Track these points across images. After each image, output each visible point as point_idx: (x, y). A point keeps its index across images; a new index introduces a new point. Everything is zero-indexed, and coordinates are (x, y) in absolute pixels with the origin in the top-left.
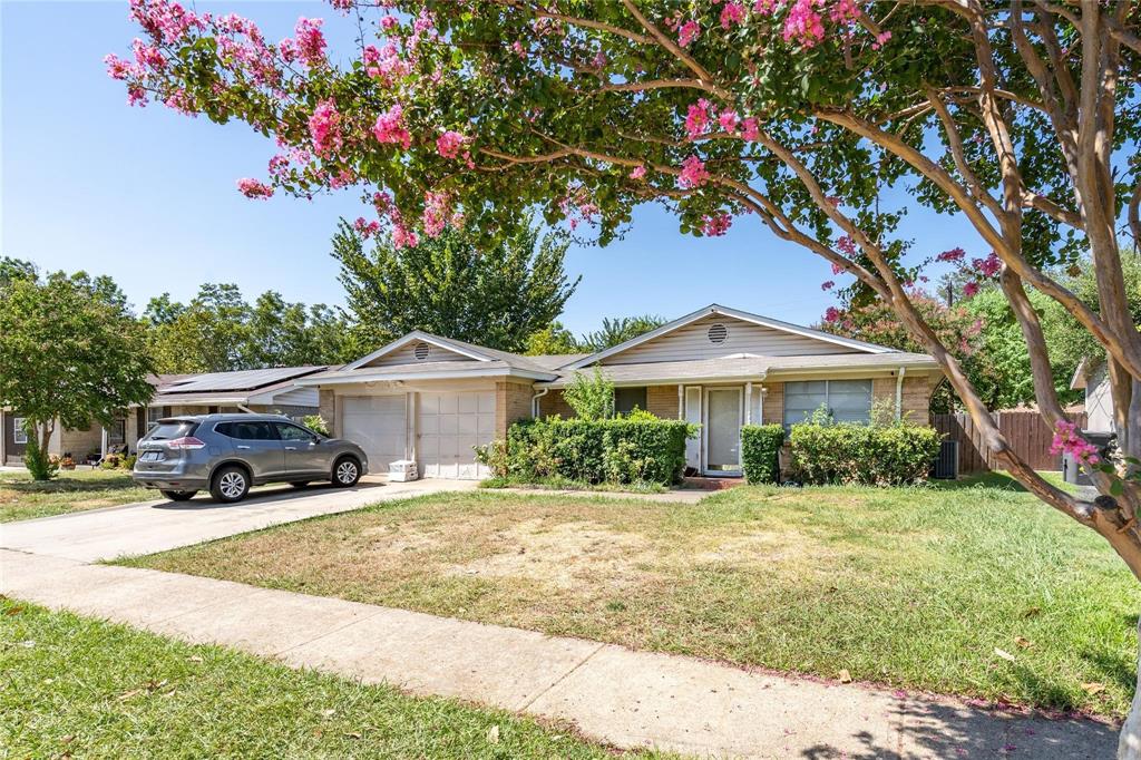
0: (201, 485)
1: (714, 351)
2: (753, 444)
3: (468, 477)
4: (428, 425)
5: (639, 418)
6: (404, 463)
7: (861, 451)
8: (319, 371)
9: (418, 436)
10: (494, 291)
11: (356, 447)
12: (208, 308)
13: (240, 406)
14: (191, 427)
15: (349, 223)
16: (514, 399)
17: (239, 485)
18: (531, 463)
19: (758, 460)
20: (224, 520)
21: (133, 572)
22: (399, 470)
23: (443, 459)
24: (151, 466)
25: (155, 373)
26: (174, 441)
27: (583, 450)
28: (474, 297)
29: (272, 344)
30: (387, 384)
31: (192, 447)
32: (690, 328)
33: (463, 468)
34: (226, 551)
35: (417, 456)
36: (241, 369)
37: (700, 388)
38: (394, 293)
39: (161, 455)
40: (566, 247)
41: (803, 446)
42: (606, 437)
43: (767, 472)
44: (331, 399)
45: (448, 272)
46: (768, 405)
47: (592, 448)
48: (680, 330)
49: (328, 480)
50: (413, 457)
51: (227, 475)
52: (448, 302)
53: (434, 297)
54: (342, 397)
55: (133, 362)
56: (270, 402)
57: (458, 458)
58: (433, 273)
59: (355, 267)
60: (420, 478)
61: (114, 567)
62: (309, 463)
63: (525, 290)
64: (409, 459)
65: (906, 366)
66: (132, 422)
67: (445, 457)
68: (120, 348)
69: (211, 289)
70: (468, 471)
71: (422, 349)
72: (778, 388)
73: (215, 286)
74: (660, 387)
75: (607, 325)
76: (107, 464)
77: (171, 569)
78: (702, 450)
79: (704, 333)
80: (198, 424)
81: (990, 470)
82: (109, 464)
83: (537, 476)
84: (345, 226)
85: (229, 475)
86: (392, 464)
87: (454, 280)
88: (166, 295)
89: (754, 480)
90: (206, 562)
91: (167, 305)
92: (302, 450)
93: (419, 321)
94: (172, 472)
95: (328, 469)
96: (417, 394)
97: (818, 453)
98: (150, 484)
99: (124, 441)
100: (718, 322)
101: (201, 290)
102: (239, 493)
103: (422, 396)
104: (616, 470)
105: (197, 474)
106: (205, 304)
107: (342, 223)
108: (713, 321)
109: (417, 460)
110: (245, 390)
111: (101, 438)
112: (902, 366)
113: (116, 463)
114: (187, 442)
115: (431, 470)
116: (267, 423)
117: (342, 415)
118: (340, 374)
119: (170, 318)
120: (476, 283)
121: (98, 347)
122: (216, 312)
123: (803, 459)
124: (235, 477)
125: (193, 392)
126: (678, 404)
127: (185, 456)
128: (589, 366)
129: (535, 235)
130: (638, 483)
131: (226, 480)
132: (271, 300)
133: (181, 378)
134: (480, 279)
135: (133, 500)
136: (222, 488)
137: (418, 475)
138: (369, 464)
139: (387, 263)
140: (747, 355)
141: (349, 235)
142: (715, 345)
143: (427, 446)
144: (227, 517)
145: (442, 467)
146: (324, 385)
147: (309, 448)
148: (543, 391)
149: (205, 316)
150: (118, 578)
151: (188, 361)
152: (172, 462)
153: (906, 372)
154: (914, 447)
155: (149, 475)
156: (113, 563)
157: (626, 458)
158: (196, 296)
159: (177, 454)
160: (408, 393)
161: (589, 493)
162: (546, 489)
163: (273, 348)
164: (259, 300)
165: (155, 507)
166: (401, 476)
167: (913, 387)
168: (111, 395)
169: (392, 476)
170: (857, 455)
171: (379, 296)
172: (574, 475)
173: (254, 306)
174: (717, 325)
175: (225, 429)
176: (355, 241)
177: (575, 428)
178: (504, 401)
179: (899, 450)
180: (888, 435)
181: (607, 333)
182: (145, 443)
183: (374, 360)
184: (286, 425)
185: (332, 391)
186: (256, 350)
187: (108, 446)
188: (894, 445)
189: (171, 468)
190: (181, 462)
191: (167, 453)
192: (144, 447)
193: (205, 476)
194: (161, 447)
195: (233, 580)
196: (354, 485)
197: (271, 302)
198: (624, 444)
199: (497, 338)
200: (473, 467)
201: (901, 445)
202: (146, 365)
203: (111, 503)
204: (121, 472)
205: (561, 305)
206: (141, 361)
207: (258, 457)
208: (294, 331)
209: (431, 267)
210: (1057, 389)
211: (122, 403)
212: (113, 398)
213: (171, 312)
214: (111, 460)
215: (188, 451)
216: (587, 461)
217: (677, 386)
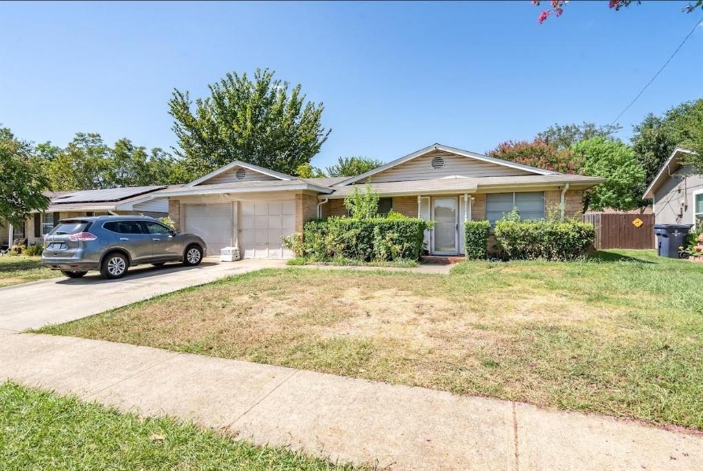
0: (93, 267)
1: (438, 174)
2: (473, 234)
3: (274, 257)
4: (247, 224)
5: (395, 217)
6: (231, 249)
7: (546, 238)
8: (162, 189)
9: (240, 231)
10: (278, 138)
11: (199, 238)
12: (79, 149)
13: (110, 212)
14: (85, 225)
15: (181, 92)
16: (307, 205)
17: (121, 266)
18: (322, 247)
19: (476, 244)
20: (116, 293)
21: (59, 340)
22: (227, 253)
23: (257, 246)
24: (56, 254)
25: (50, 189)
26: (74, 235)
27: (358, 239)
28: (265, 141)
29: (124, 172)
30: (218, 195)
31: (87, 239)
32: (420, 159)
33: (272, 251)
34: (133, 319)
35: (239, 244)
36: (102, 188)
37: (429, 198)
38: (212, 138)
39: (64, 245)
40: (321, 111)
41: (506, 235)
42: (376, 230)
43: (483, 252)
44: (178, 206)
45: (249, 124)
46: (475, 209)
47: (364, 237)
48: (413, 161)
49: (181, 261)
50: (236, 245)
51: (112, 259)
52: (249, 144)
53: (240, 141)
54: (185, 205)
55: (33, 181)
56: (130, 208)
57: (268, 245)
58: (239, 125)
59: (185, 121)
60: (241, 259)
61: (43, 335)
62: (167, 249)
63: (297, 137)
64: (233, 246)
65: (570, 182)
66: (30, 224)
67: (258, 244)
68: (25, 171)
69: (82, 136)
70: (275, 254)
71: (240, 172)
72: (483, 198)
73: (85, 135)
74: (402, 197)
75: (341, 161)
76: (13, 252)
77: (92, 336)
78: (431, 238)
79: (429, 161)
80: (92, 223)
81: (595, 249)
82: (14, 252)
83: (328, 257)
84: (177, 95)
85: (114, 259)
86: (222, 250)
87: (252, 130)
88: (49, 142)
89: (473, 257)
90: (121, 330)
91: (48, 148)
92: (163, 240)
93: (229, 157)
94: (73, 258)
95: (181, 254)
96: (239, 202)
97: (515, 239)
98: (55, 267)
99: (24, 236)
100: (437, 155)
101: (76, 137)
102: (121, 272)
103: (242, 204)
104: (383, 252)
105: (90, 259)
106: (77, 146)
107: (175, 92)
108: (435, 154)
109: (239, 246)
110: (112, 201)
111: (8, 234)
112: (567, 182)
113: (19, 251)
114: (84, 236)
115: (249, 253)
116: (139, 222)
117: (185, 217)
118: (183, 189)
119: (51, 156)
120: (266, 132)
121: (8, 171)
122: (85, 151)
123: (505, 244)
124: (118, 261)
125: (75, 202)
126: (418, 208)
127: (82, 246)
128: (351, 184)
129: (300, 103)
130: (399, 261)
131: (112, 262)
132: (124, 144)
133: (63, 194)
134: (268, 129)
135: (40, 278)
136: (109, 268)
137: (240, 257)
138: (207, 249)
139: (207, 118)
140: (458, 177)
141: (179, 99)
142: (437, 170)
143: (246, 238)
144: (118, 289)
145: (257, 251)
146: (172, 197)
147: (169, 239)
148: (325, 200)
149: (78, 154)
150: (48, 346)
151: (66, 183)
152: (73, 251)
153: (570, 186)
154: (581, 236)
155: (55, 260)
156: (41, 332)
157: (390, 244)
158: (72, 141)
159: (76, 244)
160: (233, 202)
161: (364, 268)
162: (335, 265)
163: (125, 175)
164: (116, 143)
165: (57, 283)
166: (229, 258)
167: (573, 196)
168: (18, 204)
169: (223, 257)
170: (543, 241)
171: (201, 140)
172: (352, 255)
173: (113, 147)
174: (437, 158)
175: (111, 226)
176: (184, 104)
177: (352, 224)
178: (301, 207)
179: (571, 237)
180: (562, 227)
181: (340, 166)
182: (51, 237)
183: (206, 181)
184: (152, 223)
185: (178, 200)
186: (113, 177)
187: (13, 239)
188: (566, 233)
189: (72, 255)
190: (79, 250)
191: (67, 244)
192: (50, 240)
193: (97, 260)
194: (64, 240)
195: (149, 345)
196: (198, 264)
197: (125, 145)
198: (389, 235)
199: (281, 167)
200: (279, 251)
201: (572, 234)
202: (44, 183)
203: (23, 281)
204: (24, 258)
205: (318, 147)
206: (40, 181)
207: (135, 246)
208: (139, 163)
209: (238, 121)
210: (627, 200)
211: (27, 210)
212: (21, 207)
213: (52, 152)
214: (16, 249)
215: (84, 242)
216: (361, 246)
217: (417, 197)
